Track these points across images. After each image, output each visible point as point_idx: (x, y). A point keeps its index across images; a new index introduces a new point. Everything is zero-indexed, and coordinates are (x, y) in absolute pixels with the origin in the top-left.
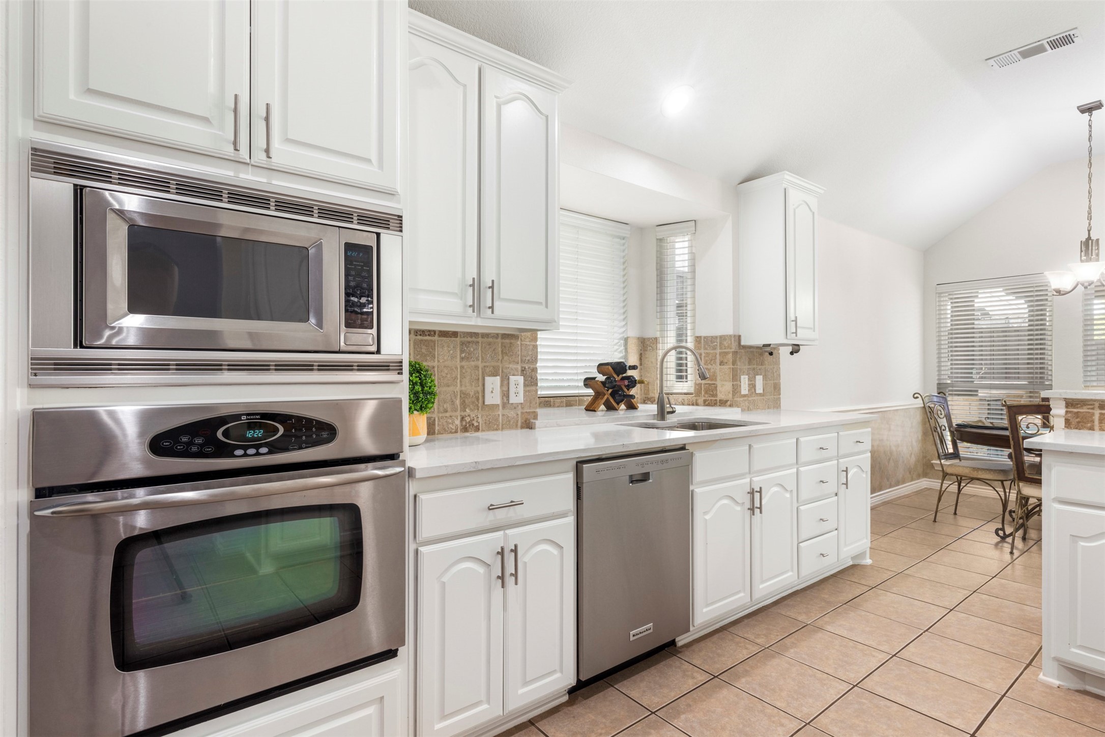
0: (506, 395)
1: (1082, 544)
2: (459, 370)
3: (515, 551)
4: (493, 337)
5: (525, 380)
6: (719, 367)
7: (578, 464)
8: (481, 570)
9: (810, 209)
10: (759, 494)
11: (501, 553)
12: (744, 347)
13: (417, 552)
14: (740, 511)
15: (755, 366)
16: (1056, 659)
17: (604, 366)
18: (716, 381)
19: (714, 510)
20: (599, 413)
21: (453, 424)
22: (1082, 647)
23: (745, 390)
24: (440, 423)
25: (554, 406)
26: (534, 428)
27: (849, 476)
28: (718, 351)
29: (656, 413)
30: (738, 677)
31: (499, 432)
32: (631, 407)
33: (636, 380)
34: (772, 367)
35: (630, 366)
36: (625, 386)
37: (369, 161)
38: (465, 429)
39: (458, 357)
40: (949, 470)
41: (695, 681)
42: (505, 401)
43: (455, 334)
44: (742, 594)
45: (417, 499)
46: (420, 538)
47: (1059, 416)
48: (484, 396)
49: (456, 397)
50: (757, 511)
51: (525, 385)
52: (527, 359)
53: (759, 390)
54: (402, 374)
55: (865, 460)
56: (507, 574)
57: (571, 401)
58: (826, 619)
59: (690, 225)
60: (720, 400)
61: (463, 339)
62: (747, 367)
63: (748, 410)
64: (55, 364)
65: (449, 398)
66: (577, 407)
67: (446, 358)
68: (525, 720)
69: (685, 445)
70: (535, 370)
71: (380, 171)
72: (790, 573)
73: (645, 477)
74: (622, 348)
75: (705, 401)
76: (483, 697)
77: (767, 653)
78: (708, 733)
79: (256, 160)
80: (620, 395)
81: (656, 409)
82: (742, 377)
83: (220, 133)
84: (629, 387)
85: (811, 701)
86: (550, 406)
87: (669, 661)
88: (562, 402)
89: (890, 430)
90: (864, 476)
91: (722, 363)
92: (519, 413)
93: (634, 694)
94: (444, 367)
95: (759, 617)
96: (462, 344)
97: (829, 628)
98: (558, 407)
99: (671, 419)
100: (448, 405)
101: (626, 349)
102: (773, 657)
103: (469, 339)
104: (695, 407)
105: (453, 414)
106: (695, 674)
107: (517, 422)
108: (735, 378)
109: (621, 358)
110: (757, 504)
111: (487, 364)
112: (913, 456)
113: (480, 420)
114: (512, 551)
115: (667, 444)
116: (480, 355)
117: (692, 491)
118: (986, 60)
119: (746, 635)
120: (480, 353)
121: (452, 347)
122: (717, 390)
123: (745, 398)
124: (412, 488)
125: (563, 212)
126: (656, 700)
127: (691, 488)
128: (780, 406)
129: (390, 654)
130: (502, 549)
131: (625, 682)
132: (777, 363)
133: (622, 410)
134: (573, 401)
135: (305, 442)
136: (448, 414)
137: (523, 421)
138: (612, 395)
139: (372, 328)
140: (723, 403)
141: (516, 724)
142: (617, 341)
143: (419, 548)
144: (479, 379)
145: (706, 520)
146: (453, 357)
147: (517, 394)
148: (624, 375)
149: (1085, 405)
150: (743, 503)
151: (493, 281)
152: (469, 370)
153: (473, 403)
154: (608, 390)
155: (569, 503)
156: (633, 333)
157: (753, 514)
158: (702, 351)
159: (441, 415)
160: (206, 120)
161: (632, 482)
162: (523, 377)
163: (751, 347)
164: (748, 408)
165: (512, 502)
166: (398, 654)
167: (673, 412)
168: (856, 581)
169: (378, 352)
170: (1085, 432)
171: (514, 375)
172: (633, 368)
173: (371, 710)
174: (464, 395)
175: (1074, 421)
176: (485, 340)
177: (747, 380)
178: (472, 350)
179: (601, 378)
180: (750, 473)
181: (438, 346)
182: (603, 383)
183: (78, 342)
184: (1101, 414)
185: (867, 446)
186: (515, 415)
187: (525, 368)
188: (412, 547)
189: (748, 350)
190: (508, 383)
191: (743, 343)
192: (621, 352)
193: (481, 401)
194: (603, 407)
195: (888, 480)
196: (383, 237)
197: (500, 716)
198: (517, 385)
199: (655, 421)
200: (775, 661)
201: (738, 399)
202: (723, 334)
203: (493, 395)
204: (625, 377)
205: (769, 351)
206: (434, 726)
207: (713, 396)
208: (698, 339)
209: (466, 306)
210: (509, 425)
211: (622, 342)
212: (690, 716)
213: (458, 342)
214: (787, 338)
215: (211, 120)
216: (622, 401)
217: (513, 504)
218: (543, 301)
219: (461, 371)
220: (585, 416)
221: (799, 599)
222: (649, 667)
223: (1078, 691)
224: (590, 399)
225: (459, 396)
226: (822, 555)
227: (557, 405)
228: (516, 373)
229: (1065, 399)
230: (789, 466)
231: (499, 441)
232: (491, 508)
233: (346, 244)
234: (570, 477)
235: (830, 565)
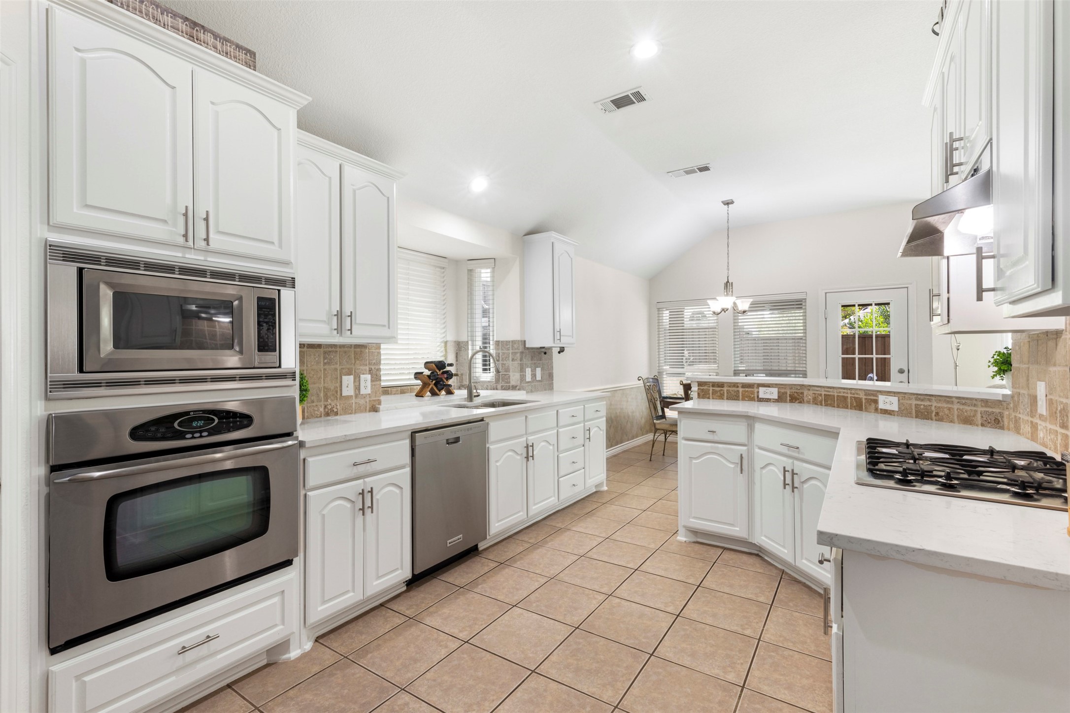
0: (358, 388)
1: (694, 461)
2: (322, 372)
3: (371, 492)
4: (348, 347)
5: (372, 377)
6: (511, 362)
7: (413, 434)
8: (348, 505)
9: (569, 256)
10: (532, 447)
11: (362, 493)
12: (528, 348)
13: (305, 495)
14: (519, 459)
15: (536, 362)
16: (685, 527)
17: (429, 364)
18: (509, 372)
19: (502, 460)
20: (426, 398)
21: (318, 411)
22: (695, 518)
23: (528, 378)
24: (308, 411)
25: (391, 394)
26: (379, 411)
27: (591, 434)
28: (511, 351)
29: (467, 397)
30: (515, 562)
31: (353, 415)
32: (449, 392)
33: (452, 374)
34: (547, 362)
35: (448, 364)
36: (445, 378)
37: (273, 243)
38: (327, 414)
39: (322, 362)
40: (658, 427)
41: (489, 567)
42: (357, 393)
43: (319, 346)
44: (521, 513)
45: (306, 461)
46: (307, 487)
47: (695, 391)
48: (341, 390)
49: (320, 391)
50: (531, 459)
51: (372, 381)
52: (373, 362)
53: (539, 377)
54: (295, 380)
55: (602, 423)
56: (366, 507)
57: (405, 389)
58: (573, 524)
59: (492, 261)
60: (512, 386)
61: (325, 349)
62: (530, 362)
63: (531, 392)
64: (64, 384)
65: (315, 392)
66: (408, 394)
67: (313, 363)
68: (377, 605)
69: (483, 418)
70: (379, 370)
71: (280, 249)
72: (553, 498)
73: (457, 440)
74: (443, 349)
75: (502, 386)
76: (350, 588)
77: (535, 546)
78: (495, 592)
79: (198, 246)
80: (441, 385)
81: (467, 393)
82: (527, 369)
83: (174, 229)
84: (447, 379)
85: (556, 567)
86: (388, 394)
87: (474, 559)
88: (397, 390)
89: (628, 401)
90: (602, 432)
91: (513, 360)
92: (368, 401)
93: (450, 580)
94: (312, 370)
95: (533, 528)
96: (325, 353)
97: (574, 529)
98: (395, 394)
99: (477, 401)
100: (314, 397)
101: (446, 350)
102: (538, 548)
103: (330, 349)
104: (495, 391)
105: (319, 404)
106: (489, 564)
107: (366, 407)
108: (522, 370)
109: (442, 356)
110: (531, 454)
111: (344, 367)
112: (643, 419)
113: (338, 407)
114: (369, 492)
115: (471, 418)
116: (338, 361)
117: (488, 448)
118: (668, 173)
119: (523, 539)
120: (338, 358)
121: (317, 355)
122: (510, 379)
123: (529, 384)
124: (303, 454)
125: (399, 249)
126: (464, 581)
127: (487, 446)
128: (553, 388)
129: (288, 563)
130: (363, 490)
131: (444, 575)
132: (551, 359)
133: (443, 395)
134: (406, 389)
135: (232, 427)
136: (314, 404)
137: (370, 406)
138: (435, 384)
139: (275, 351)
140: (514, 388)
141: (371, 607)
142: (439, 344)
143: (308, 493)
144: (337, 378)
145: (497, 466)
146: (318, 363)
147: (366, 387)
148: (444, 370)
149: (706, 385)
150: (522, 454)
151: (351, 312)
152: (330, 372)
153: (333, 395)
154: (432, 382)
155: (407, 459)
156: (451, 338)
157: (528, 461)
158: (500, 351)
159: (309, 405)
160: (165, 221)
161: (448, 444)
162: (370, 375)
163: (532, 348)
164: (531, 390)
165: (369, 460)
166: (293, 563)
167: (478, 396)
168: (595, 500)
169: (280, 367)
170: (706, 400)
171: (363, 374)
172: (451, 365)
173: (276, 600)
174: (326, 389)
175: (701, 394)
176: (342, 349)
177: (530, 371)
178: (332, 357)
179: (427, 372)
180: (526, 434)
181: (306, 355)
182: (429, 377)
183: (81, 370)
184: (713, 390)
185: (603, 413)
186: (364, 402)
187: (372, 369)
188: (302, 493)
189: (530, 350)
190: (360, 380)
191: (527, 346)
192: (442, 352)
193: (339, 393)
194: (428, 394)
195: (627, 436)
196: (282, 292)
197: (361, 600)
198: (366, 381)
199: (466, 403)
200: (539, 551)
201: (524, 385)
202: (515, 339)
203: (348, 389)
204: (445, 371)
205: (544, 352)
206: (317, 609)
207: (507, 383)
208: (497, 343)
209: (332, 329)
210: (360, 410)
211: (443, 344)
212: (484, 585)
213: (322, 353)
214: (554, 343)
215: (168, 221)
216: (442, 389)
217: (369, 461)
218: (386, 324)
219: (324, 372)
220: (416, 401)
221: (559, 515)
222: (460, 564)
223: (694, 542)
224: (419, 387)
225: (322, 391)
226: (574, 485)
227: (393, 393)
228: (365, 373)
229: (698, 382)
230: (552, 428)
231: (352, 421)
232: (355, 465)
233: (258, 297)
234: (407, 443)
235: (580, 492)
